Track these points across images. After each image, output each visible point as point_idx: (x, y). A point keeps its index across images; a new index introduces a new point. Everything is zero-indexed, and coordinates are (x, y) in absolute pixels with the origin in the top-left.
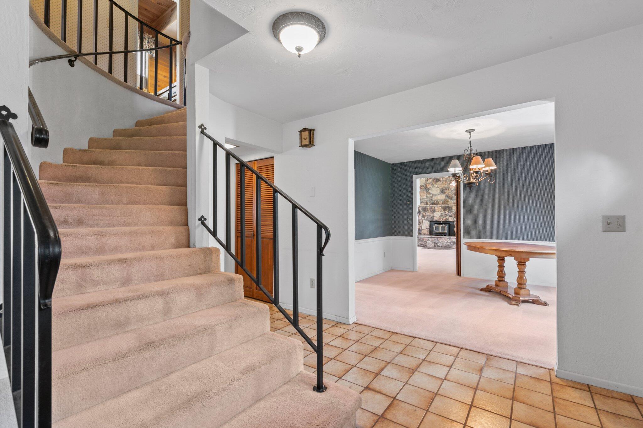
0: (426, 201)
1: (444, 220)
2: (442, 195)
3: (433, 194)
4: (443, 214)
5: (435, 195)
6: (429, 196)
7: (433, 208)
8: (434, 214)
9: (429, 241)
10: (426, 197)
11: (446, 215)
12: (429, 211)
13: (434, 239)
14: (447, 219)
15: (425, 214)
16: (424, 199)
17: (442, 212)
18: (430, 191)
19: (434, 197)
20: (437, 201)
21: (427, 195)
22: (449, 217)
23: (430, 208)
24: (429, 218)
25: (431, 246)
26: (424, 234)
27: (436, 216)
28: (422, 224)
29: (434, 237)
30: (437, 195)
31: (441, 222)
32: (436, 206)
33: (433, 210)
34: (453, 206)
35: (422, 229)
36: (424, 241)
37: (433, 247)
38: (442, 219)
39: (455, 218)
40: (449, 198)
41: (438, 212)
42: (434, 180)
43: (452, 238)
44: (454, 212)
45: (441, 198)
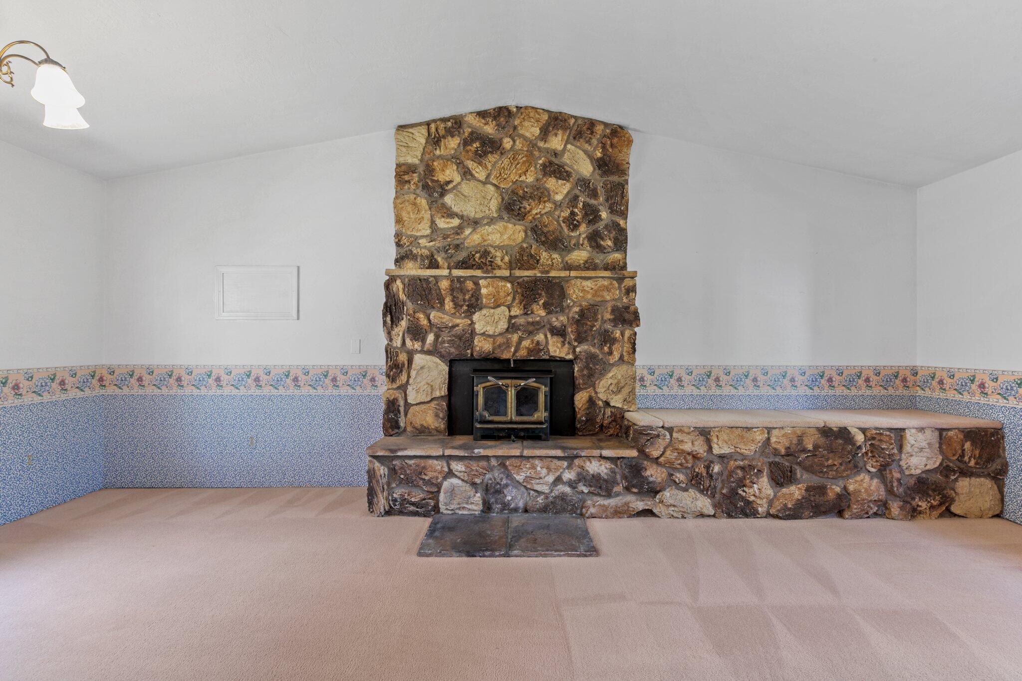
0: (426, 252)
1: (522, 354)
2: (510, 226)
3: (461, 217)
4: (521, 321)
5: (475, 223)
6: (442, 223)
7: (470, 285)
8: (476, 317)
9: (454, 481)
10: (428, 232)
11: (533, 328)
12: (449, 305)
13: (484, 463)
14: (537, 348)
15: (424, 322)
16: (416, 238)
17: (516, 311)
18: (448, 199)
19: (468, 231)
20: (486, 253)
21: (433, 222)
22: (549, 336)
23: (452, 289)
24: (449, 342)
25: (465, 512)
26: (417, 429)
27: (485, 329)
28: (409, 377)
29: (476, 451)
30: (485, 221)
31: (512, 362)
32: (485, 278)
33: (467, 297)
34: (567, 279)
35: (407, 405)
36: (427, 478)
37: (477, 513)
38: (513, 350)
39: (579, 343)
40: (543, 239)
41: (492, 311)
42: (469, 145)
43: (583, 454)
44: (576, 309)
45: (505, 237)
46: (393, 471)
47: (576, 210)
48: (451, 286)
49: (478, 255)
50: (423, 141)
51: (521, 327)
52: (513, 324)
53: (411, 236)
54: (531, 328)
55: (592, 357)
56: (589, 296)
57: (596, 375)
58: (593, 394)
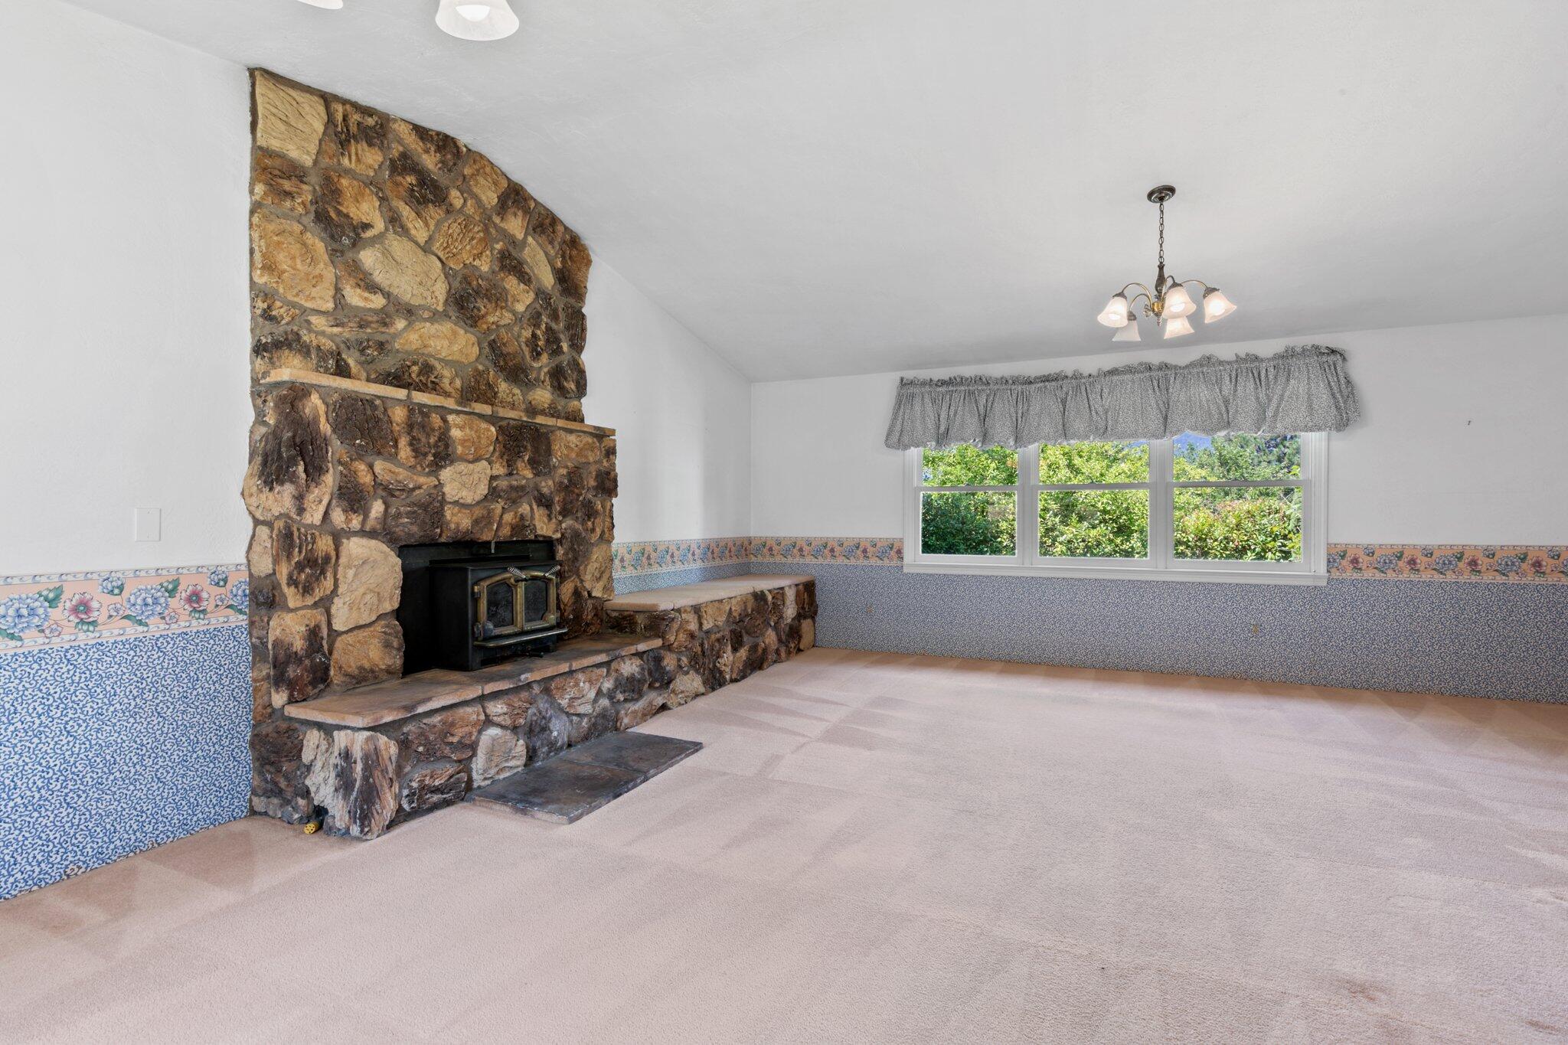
0: (328, 345)
1: (505, 532)
2: (460, 331)
3: (387, 295)
4: (503, 484)
5: (411, 313)
6: (355, 297)
7: (436, 420)
8: (446, 474)
9: (493, 731)
10: (329, 306)
11: (515, 494)
12: (404, 451)
13: (524, 695)
14: (521, 525)
15: (366, 478)
16: (306, 312)
17: (499, 469)
18: (368, 258)
19: (400, 324)
20: (427, 369)
21: (338, 289)
22: (535, 507)
23: (410, 426)
24: (409, 514)
25: (507, 774)
26: (354, 677)
27: (459, 495)
28: (336, 580)
29: (523, 677)
30: (426, 315)
31: (493, 546)
32: (458, 412)
33: (432, 440)
34: (552, 430)
35: (333, 634)
36: (455, 740)
37: (520, 769)
38: (495, 527)
39: (564, 517)
40: (502, 363)
41: (471, 466)
42: (399, 174)
43: (623, 654)
44: (564, 471)
45: (455, 348)
46: (404, 744)
47: (538, 332)
48: (409, 418)
49: (415, 368)
50: (320, 128)
51: (502, 494)
52: (494, 488)
53: (294, 305)
54: (514, 495)
55: (576, 535)
56: (573, 455)
57: (580, 559)
58: (579, 584)
